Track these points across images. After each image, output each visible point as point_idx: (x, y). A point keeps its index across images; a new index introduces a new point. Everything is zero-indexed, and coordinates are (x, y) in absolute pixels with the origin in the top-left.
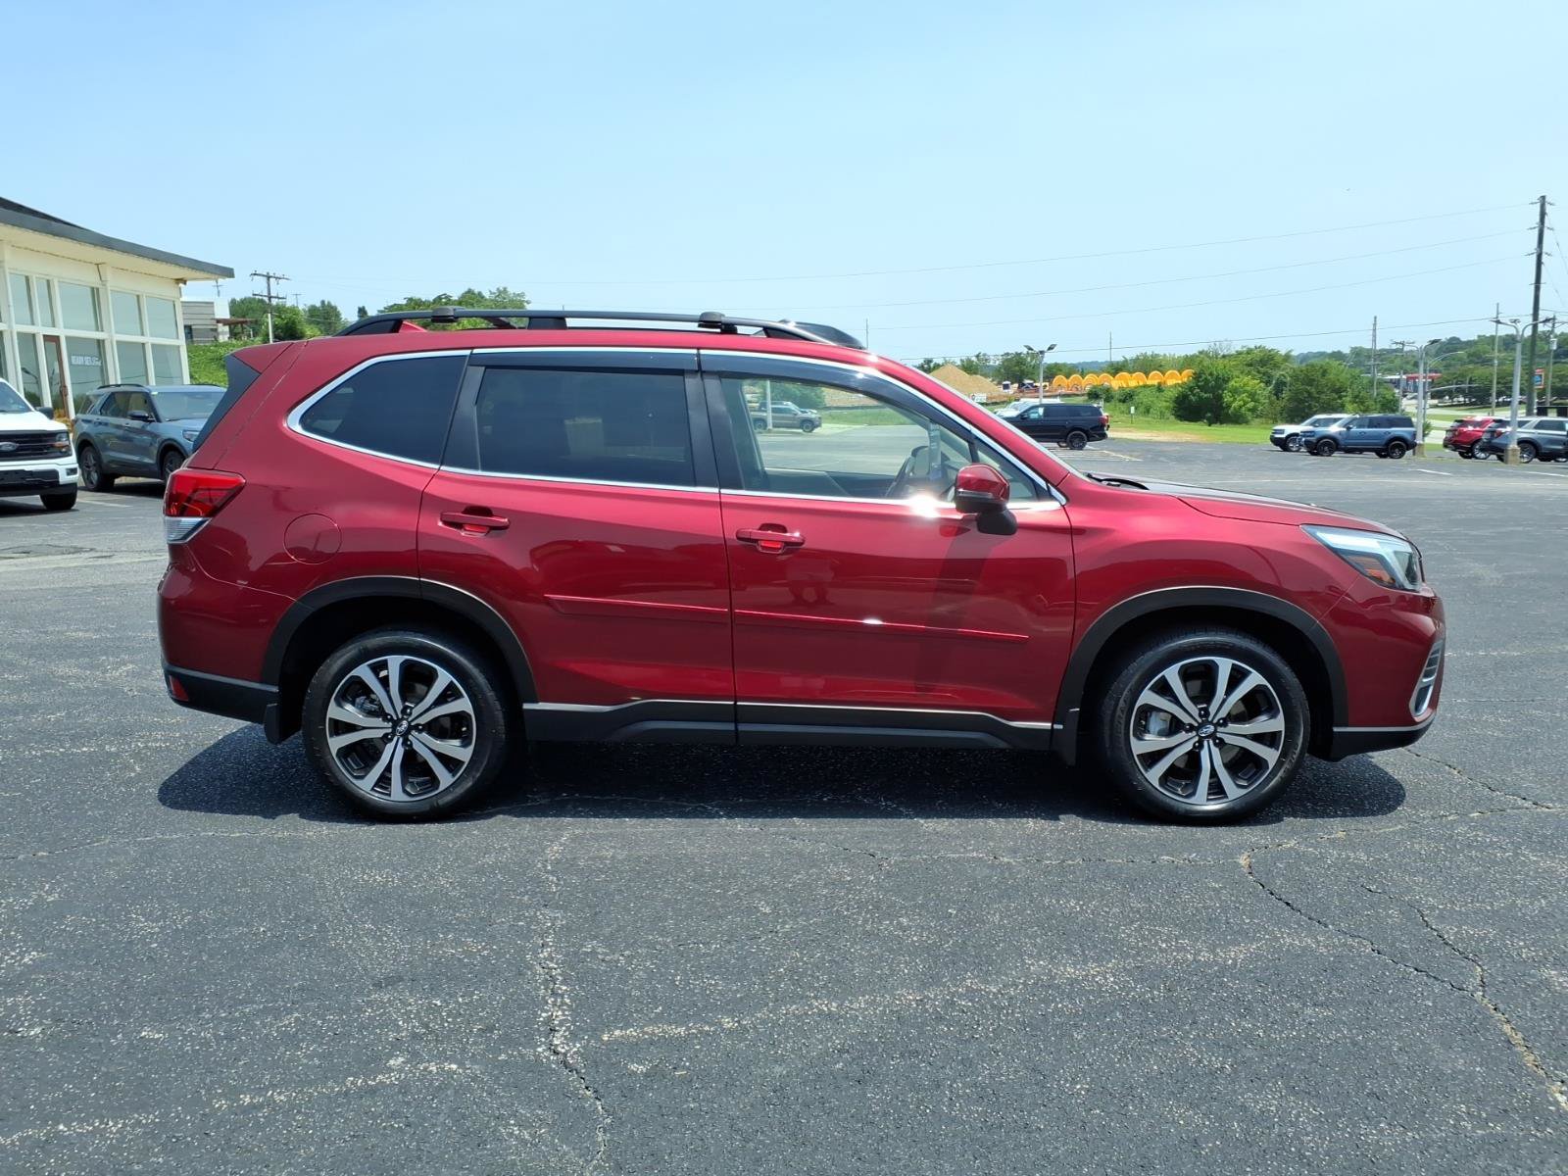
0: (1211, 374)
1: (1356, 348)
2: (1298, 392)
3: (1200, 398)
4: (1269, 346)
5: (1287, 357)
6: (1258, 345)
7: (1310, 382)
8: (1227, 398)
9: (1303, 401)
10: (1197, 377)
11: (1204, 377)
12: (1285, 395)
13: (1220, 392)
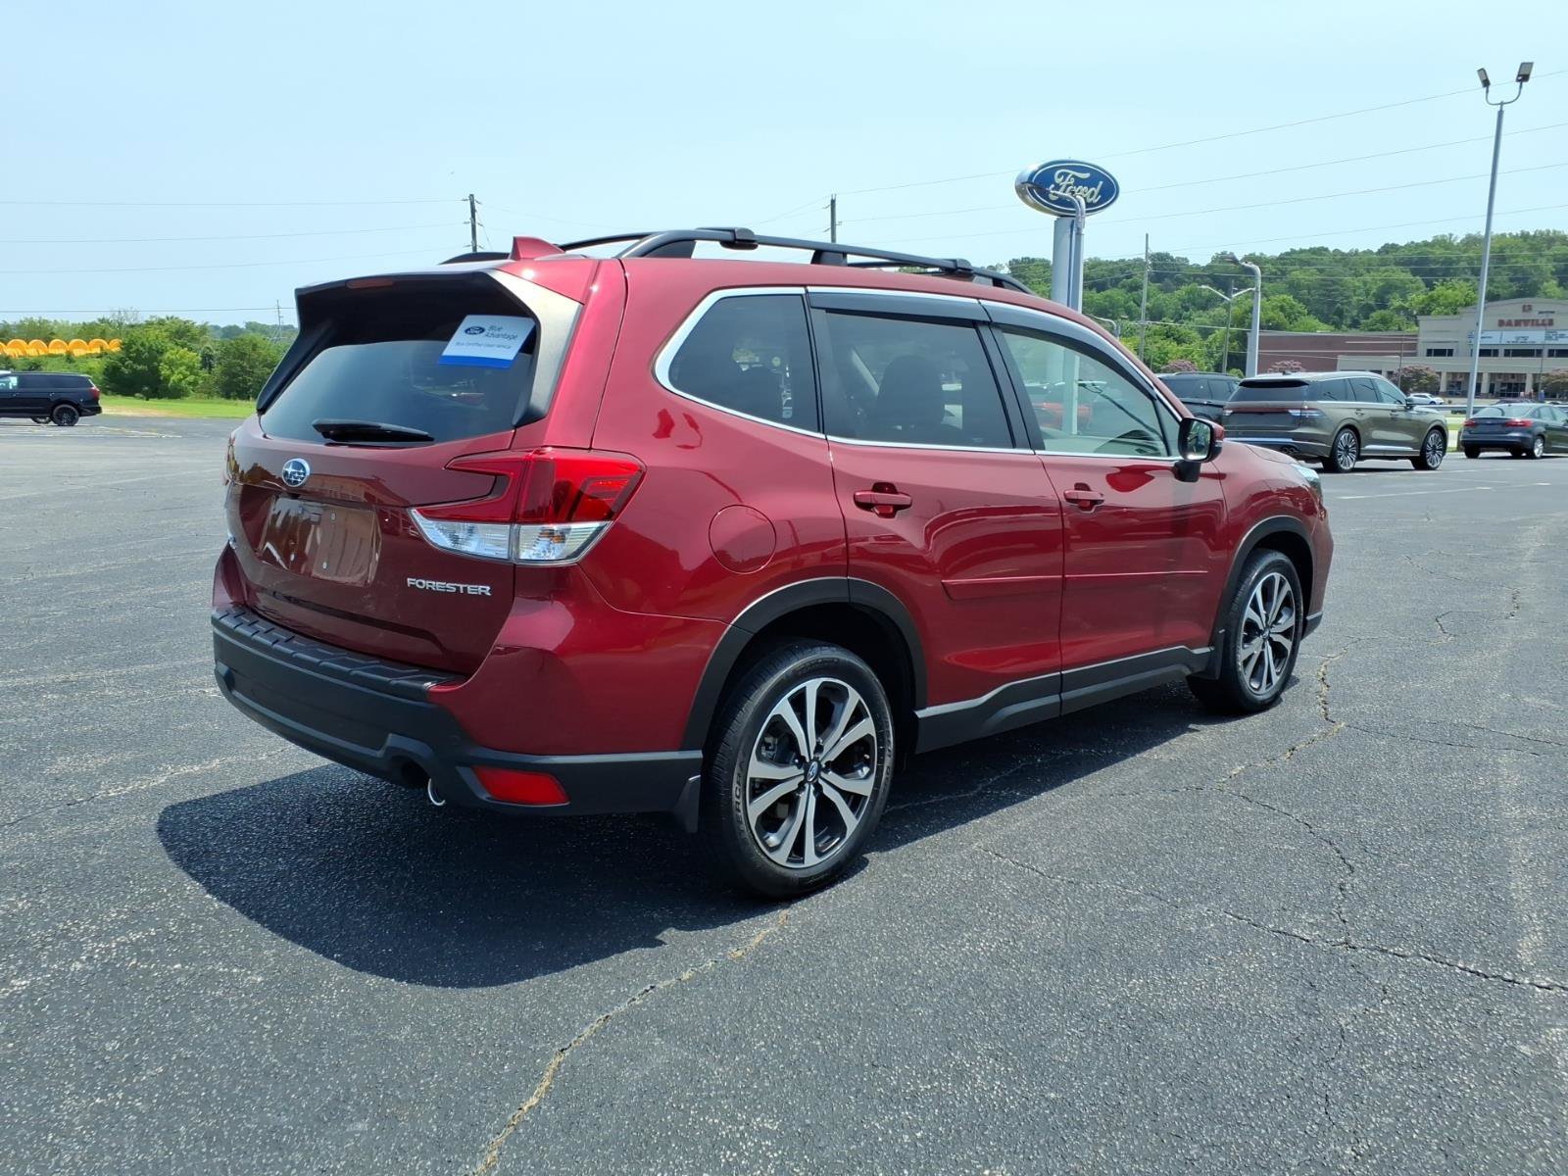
0: (143, 345)
1: (250, 323)
2: (230, 366)
3: (135, 371)
4: (183, 317)
5: (204, 329)
6: (170, 316)
7: (242, 356)
8: (165, 371)
9: (235, 375)
10: (126, 347)
11: (134, 348)
12: (217, 369)
13: (156, 364)
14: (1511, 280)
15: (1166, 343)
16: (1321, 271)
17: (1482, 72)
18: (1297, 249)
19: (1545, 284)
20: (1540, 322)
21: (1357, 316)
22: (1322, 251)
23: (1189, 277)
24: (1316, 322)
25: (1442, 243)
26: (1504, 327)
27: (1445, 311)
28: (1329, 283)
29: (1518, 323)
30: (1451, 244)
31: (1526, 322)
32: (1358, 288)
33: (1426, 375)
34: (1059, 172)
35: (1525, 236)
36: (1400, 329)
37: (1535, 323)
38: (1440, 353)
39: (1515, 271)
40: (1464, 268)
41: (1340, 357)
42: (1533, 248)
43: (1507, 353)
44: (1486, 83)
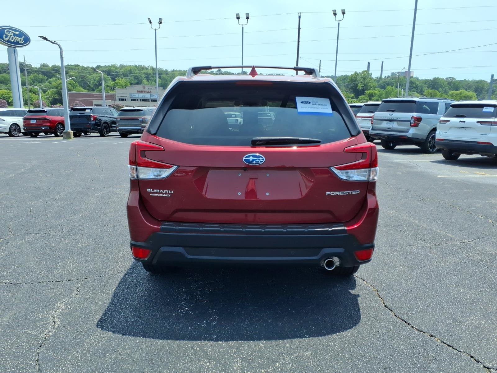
14: (135, 79)
15: (31, 94)
16: (79, 72)
17: (149, 19)
18: (70, 64)
19: (143, 80)
20: (148, 92)
21: (93, 87)
22: (78, 66)
23: (33, 71)
24: (82, 89)
25: (113, 66)
26: (139, 93)
27: (120, 87)
28: (83, 76)
29: (142, 92)
30: (116, 67)
31: (144, 91)
32: (92, 79)
33: (120, 106)
34: (6, 30)
35: (136, 66)
36: (108, 92)
37: (146, 92)
38: (122, 100)
39: (135, 76)
40: (121, 74)
41: (93, 100)
42: (138, 70)
43: (141, 100)
44: (151, 22)
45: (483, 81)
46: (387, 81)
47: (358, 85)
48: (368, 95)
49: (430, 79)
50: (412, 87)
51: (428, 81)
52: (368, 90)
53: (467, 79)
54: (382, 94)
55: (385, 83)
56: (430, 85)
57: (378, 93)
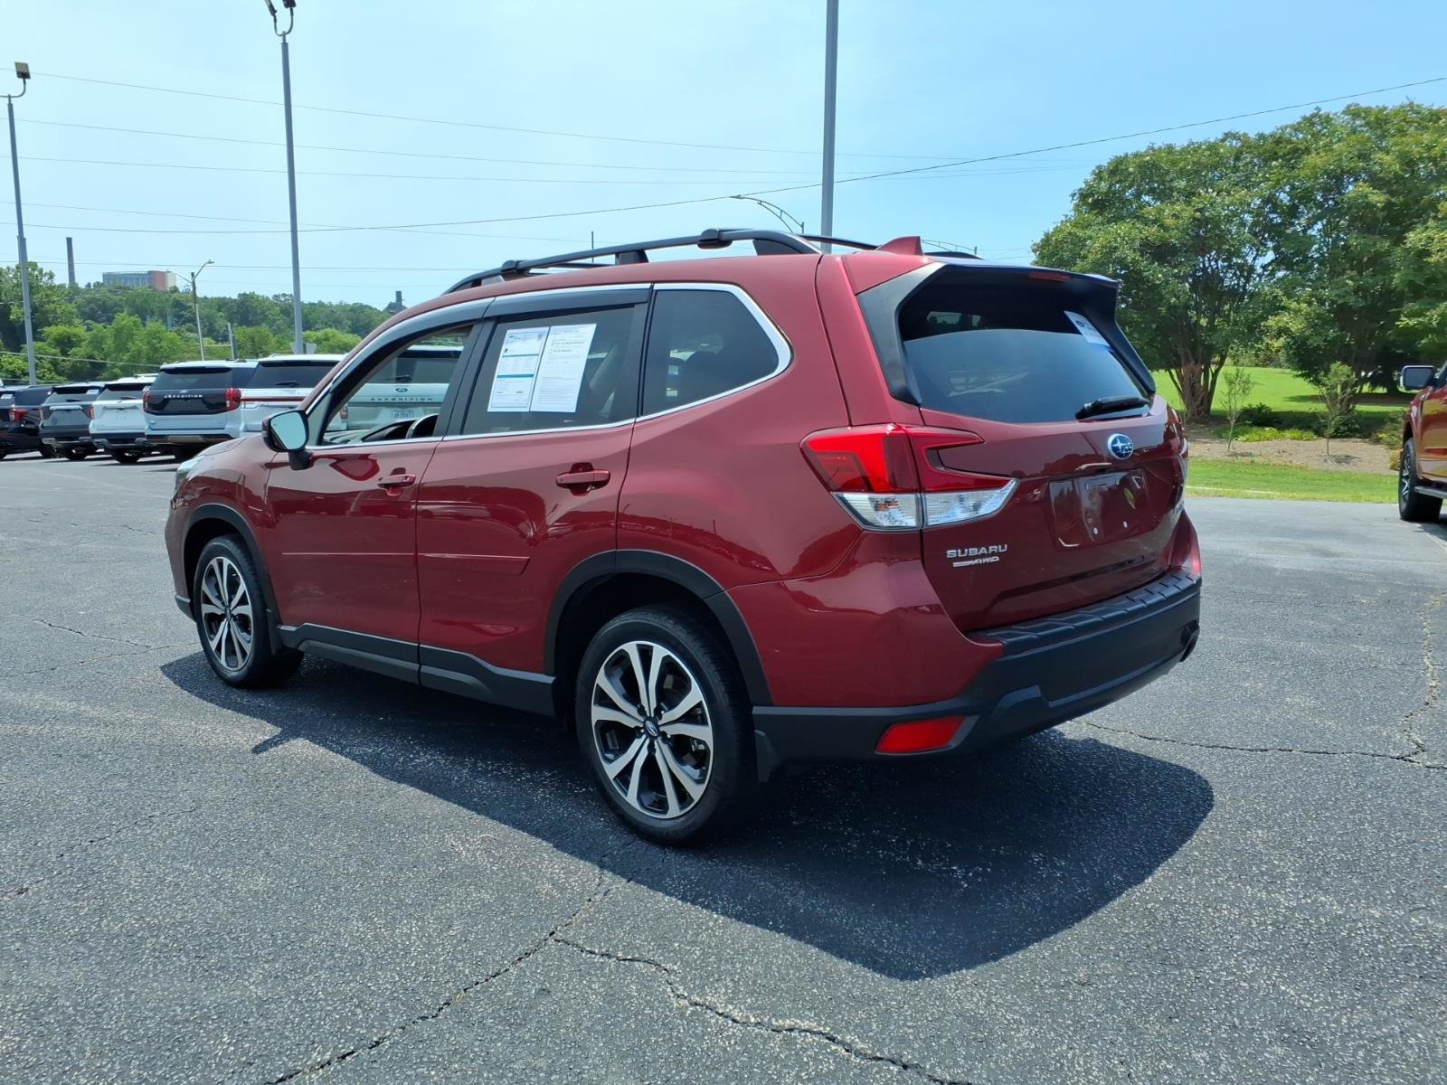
45: (366, 306)
46: (99, 300)
47: (10, 309)
48: (55, 339)
49: (230, 298)
50: (183, 319)
51: (227, 304)
52: (50, 325)
53: (326, 302)
54: (103, 338)
55: (92, 305)
56: (234, 313)
57: (87, 336)
